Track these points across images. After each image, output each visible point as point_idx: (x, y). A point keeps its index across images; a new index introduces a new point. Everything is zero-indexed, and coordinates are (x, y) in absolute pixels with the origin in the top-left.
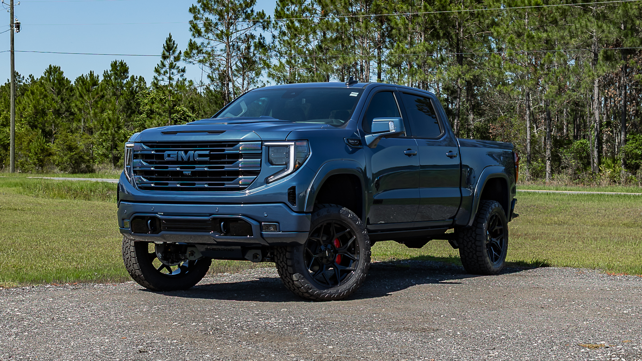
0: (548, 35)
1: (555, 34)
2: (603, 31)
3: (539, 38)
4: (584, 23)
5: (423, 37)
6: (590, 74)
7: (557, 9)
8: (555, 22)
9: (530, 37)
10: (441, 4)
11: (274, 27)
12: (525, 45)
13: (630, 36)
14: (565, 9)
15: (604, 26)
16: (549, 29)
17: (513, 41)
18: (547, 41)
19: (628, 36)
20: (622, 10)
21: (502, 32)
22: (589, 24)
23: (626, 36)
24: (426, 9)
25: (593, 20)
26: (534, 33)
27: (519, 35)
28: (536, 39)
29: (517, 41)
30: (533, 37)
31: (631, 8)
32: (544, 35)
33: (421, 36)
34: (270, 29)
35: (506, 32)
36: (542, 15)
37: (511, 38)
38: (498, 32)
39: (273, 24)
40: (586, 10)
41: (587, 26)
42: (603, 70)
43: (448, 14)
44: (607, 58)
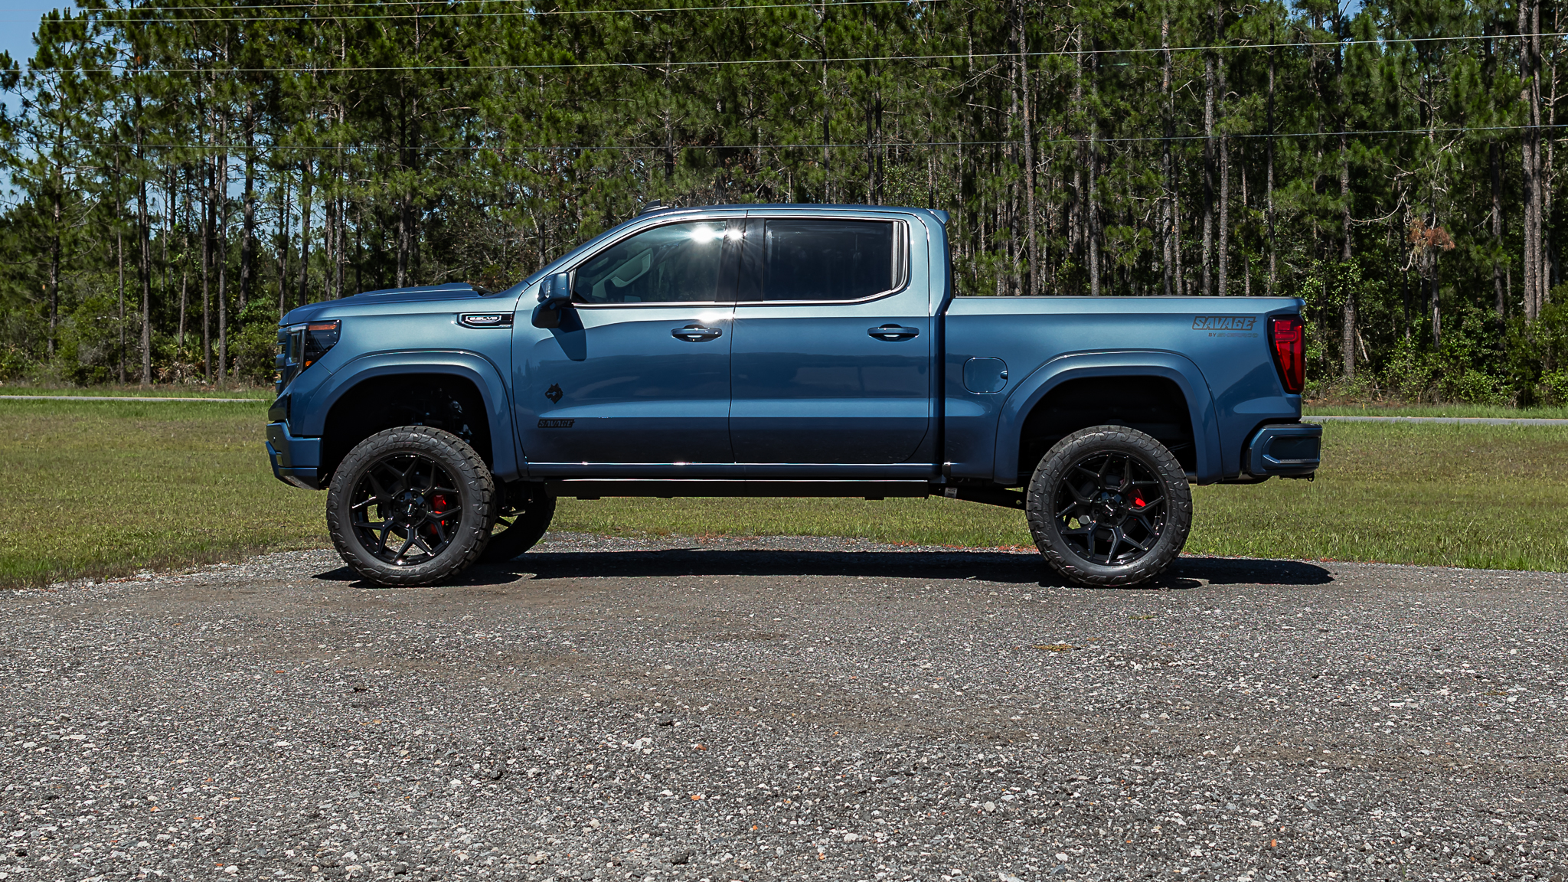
0: (585, 118)
1: (599, 116)
2: (687, 114)
3: (569, 123)
4: (651, 97)
5: (341, 114)
6: (662, 190)
7: (602, 70)
8: (597, 94)
9: (553, 120)
10: (382, 53)
11: (26, 84)
12: (543, 135)
13: (734, 124)
14: (615, 71)
15: (690, 106)
16: (585, 105)
17: (520, 126)
18: (581, 129)
19: (730, 123)
20: (722, 76)
21: (497, 108)
22: (661, 100)
23: (727, 123)
24: (354, 62)
25: (668, 92)
26: (559, 114)
27: (528, 114)
28: (563, 124)
29: (526, 126)
30: (558, 121)
31: (737, 74)
32: (577, 118)
33: (338, 112)
34: (17, 87)
35: (505, 109)
36: (573, 80)
37: (516, 120)
38: (489, 109)
39: (25, 78)
40: (653, 75)
41: (657, 103)
42: (687, 185)
43: (393, 73)
44: (693, 162)
